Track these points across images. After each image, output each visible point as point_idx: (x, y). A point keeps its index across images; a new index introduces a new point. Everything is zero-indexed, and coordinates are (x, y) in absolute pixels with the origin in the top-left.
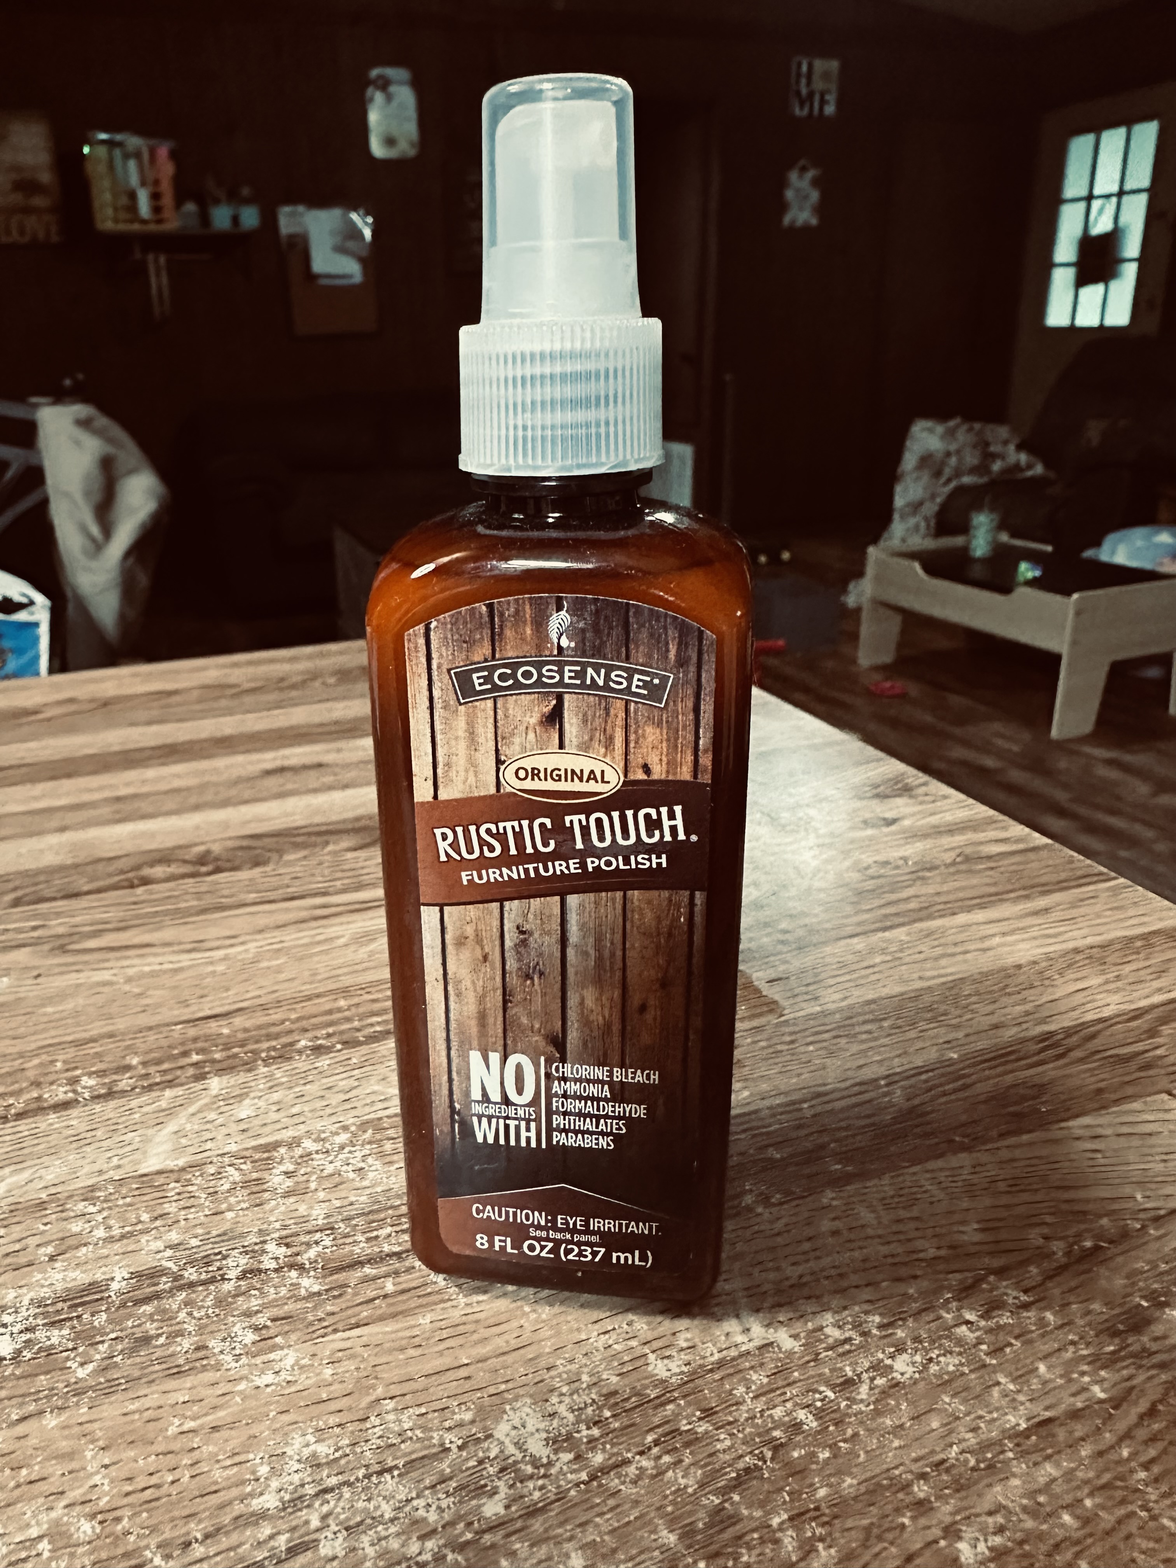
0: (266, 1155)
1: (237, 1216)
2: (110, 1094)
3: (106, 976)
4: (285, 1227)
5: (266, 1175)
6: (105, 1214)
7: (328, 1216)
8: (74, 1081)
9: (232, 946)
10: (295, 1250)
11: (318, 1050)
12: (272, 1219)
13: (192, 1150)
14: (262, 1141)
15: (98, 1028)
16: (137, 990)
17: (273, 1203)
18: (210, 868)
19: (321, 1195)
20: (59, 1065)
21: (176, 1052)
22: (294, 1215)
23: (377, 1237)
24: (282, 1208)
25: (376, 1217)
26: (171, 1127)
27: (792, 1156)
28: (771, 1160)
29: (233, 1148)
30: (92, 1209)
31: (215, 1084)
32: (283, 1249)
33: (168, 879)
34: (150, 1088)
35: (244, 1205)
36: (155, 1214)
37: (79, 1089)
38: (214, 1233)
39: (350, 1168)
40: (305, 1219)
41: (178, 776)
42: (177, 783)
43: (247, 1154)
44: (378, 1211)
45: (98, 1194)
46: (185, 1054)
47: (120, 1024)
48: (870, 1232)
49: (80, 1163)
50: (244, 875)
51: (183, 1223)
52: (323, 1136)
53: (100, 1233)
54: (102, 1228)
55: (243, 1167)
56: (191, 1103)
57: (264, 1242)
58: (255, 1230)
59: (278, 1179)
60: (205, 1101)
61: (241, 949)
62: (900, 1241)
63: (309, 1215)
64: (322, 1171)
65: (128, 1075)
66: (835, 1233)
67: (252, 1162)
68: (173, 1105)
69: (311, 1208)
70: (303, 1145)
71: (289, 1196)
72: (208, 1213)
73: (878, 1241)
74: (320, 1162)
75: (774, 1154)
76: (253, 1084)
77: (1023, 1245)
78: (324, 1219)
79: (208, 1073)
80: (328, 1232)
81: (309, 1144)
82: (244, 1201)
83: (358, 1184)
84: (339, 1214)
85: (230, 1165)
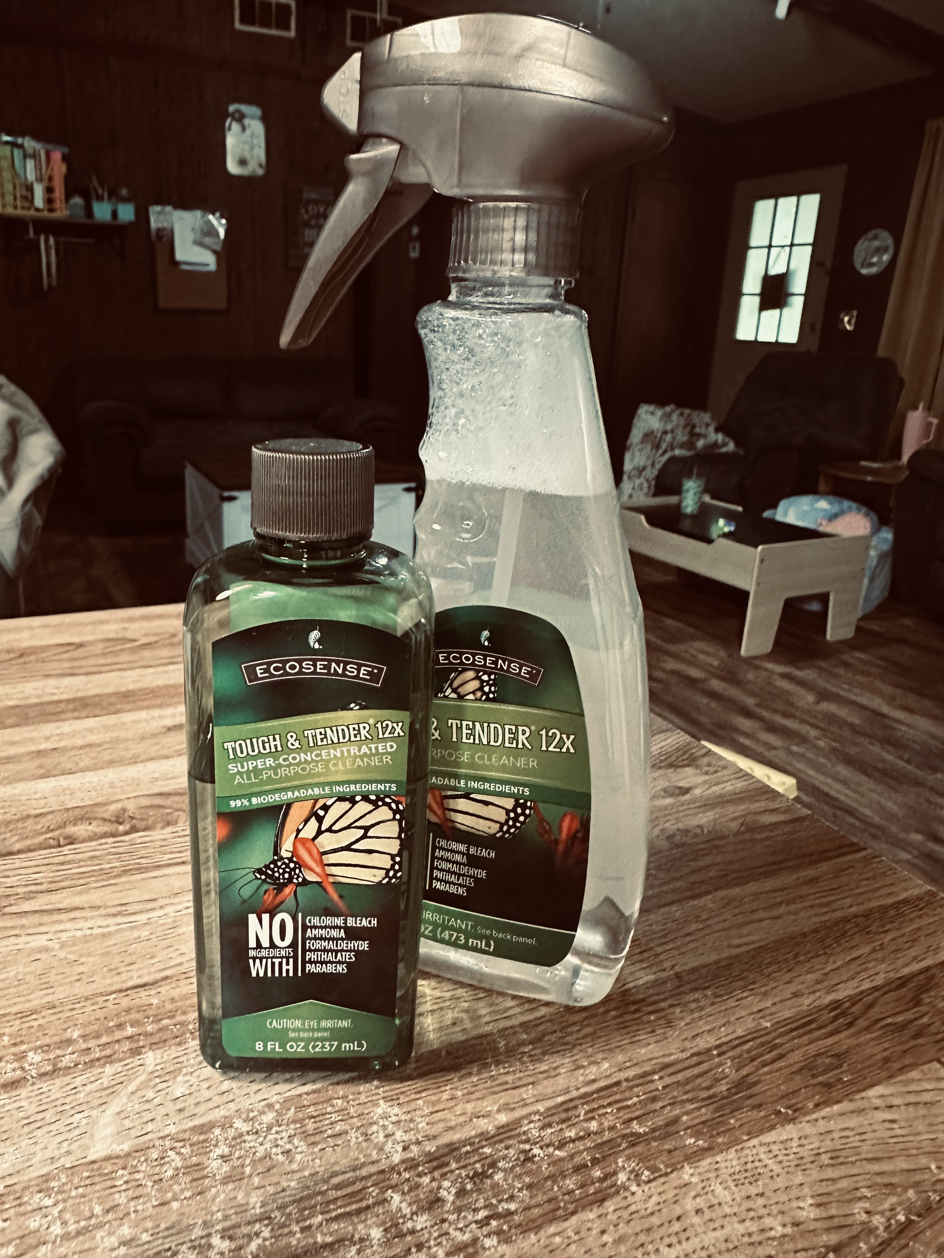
0: (202, 1137)
1: (182, 1206)
2: (55, 1071)
3: (41, 941)
4: (226, 1218)
5: (204, 1159)
6: (60, 1206)
7: (264, 1204)
8: (21, 1057)
9: (153, 909)
12: (215, 1208)
13: (134, 1133)
14: (197, 1122)
15: (38, 999)
16: (72, 957)
17: (214, 1190)
18: (128, 827)
19: (256, 1180)
20: (6, 1038)
21: (111, 1024)
22: (233, 1204)
23: (310, 1227)
24: (222, 1196)
25: (307, 1204)
26: (114, 1107)
27: (653, 1130)
28: (637, 1135)
29: (172, 1129)
30: (48, 1202)
31: (151, 1058)
32: (227, 1243)
33: (91, 839)
34: (90, 1064)
35: (188, 1194)
36: (107, 1206)
37: (26, 1066)
38: (163, 1226)
39: (279, 1150)
40: (243, 1209)
41: (91, 730)
42: (92, 738)
43: (186, 1136)
44: (309, 1197)
45: (53, 1184)
46: (120, 1026)
47: (60, 994)
48: (728, 1210)
49: (33, 1149)
50: (157, 834)
51: (133, 1216)
52: (252, 1115)
53: (57, 1229)
54: (58, 1223)
55: (183, 1150)
56: (130, 1081)
57: (209, 1235)
58: (200, 1222)
59: (215, 1164)
60: (143, 1078)
61: (160, 913)
62: (752, 1219)
63: (247, 1204)
64: (254, 1153)
65: (70, 1050)
66: (698, 1211)
67: (191, 1145)
68: (113, 1083)
69: (248, 1195)
70: (235, 1125)
71: (227, 1183)
72: (155, 1203)
73: (735, 1219)
74: (252, 1144)
75: (636, 1127)
76: (184, 1059)
77: (850, 1221)
78: (261, 1207)
79: (143, 1047)
80: (266, 1222)
81: (240, 1125)
82: (188, 1189)
83: (288, 1168)
84: (274, 1201)
85: (171, 1149)
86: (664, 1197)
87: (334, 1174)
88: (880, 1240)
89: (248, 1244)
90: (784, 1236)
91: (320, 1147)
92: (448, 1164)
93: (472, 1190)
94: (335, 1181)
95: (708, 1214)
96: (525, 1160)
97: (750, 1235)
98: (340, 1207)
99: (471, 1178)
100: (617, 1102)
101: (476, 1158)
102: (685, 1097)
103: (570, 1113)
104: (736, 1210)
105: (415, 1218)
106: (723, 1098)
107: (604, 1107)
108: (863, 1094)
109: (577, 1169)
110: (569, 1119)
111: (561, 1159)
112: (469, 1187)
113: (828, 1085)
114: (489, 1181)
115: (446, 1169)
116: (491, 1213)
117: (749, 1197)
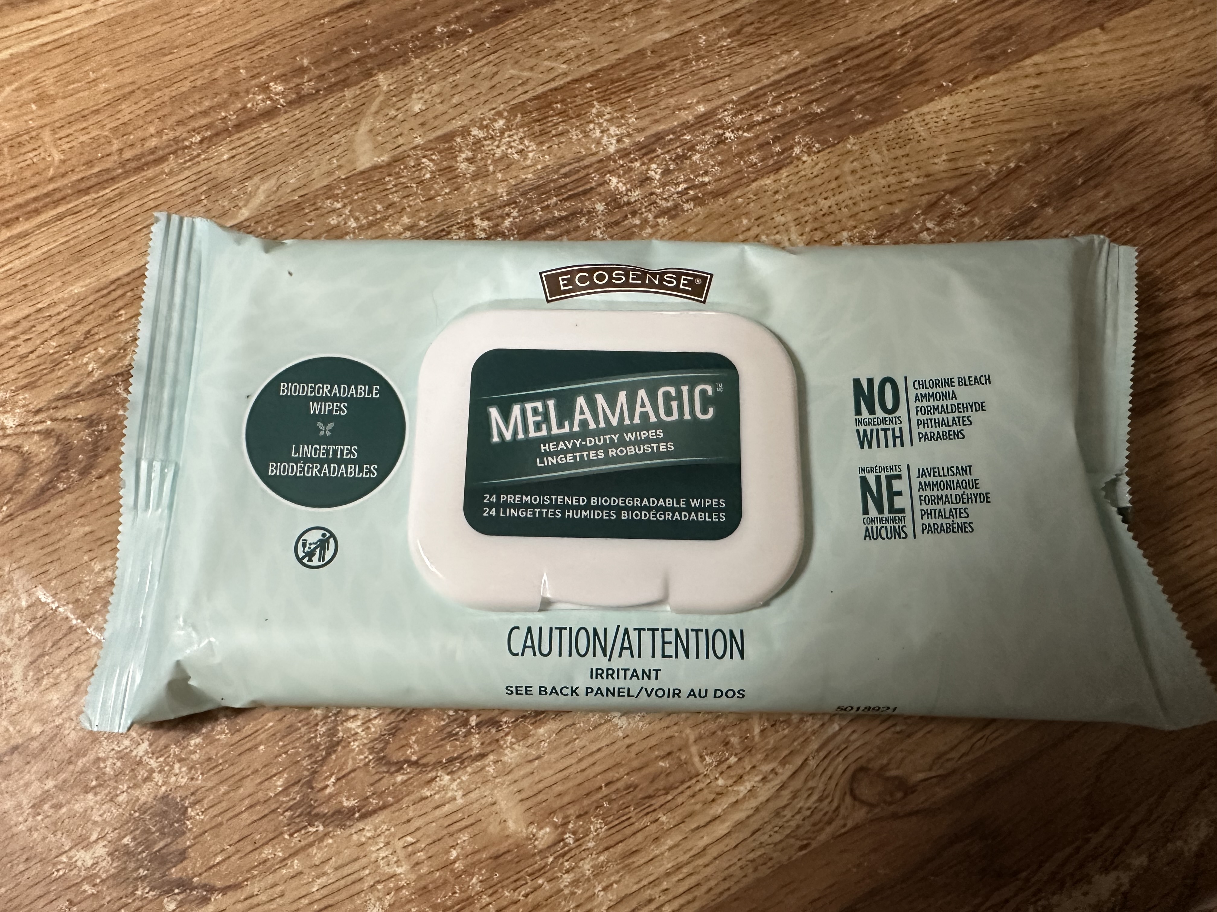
0: (447, 145)
1: (445, 200)
2: (301, 99)
4: (481, 205)
5: (453, 162)
6: (349, 208)
7: (509, 193)
8: (265, 88)
10: (495, 222)
11: (454, 36)
12: (470, 199)
13: (389, 146)
14: (439, 133)
17: (467, 186)
19: (499, 176)
20: (243, 72)
21: (335, 49)
22: (485, 194)
23: (548, 206)
24: (475, 190)
25: (543, 189)
26: (364, 126)
27: (829, 110)
28: (815, 115)
29: (419, 141)
30: (338, 205)
31: (383, 79)
34: (331, 89)
35: (447, 190)
36: (386, 204)
37: (273, 96)
38: (434, 214)
39: (514, 151)
40: (494, 198)
43: (433, 145)
44: (543, 185)
45: (336, 192)
46: (344, 50)
47: (275, 21)
48: (877, 169)
49: (309, 166)
51: (408, 209)
52: (485, 123)
53: (353, 223)
54: (352, 219)
55: (433, 157)
56: (371, 102)
57: (472, 218)
58: (462, 210)
59: (463, 166)
60: (381, 98)
63: (496, 194)
64: (493, 155)
65: (306, 78)
66: (853, 172)
67: (439, 152)
68: (356, 105)
69: (495, 187)
70: (472, 133)
71: (476, 180)
72: (423, 199)
73: (881, 175)
74: (490, 148)
75: (815, 108)
76: (413, 77)
78: (507, 195)
79: (372, 69)
80: (513, 205)
81: (475, 131)
82: (446, 187)
83: (524, 164)
84: (517, 190)
85: (424, 157)
86: (828, 163)
87: (563, 166)
89: (503, 223)
92: (654, 151)
93: (674, 170)
94: (563, 171)
95: (861, 173)
96: (718, 143)
97: (889, 186)
98: (570, 190)
99: (674, 160)
100: (801, 87)
101: (678, 144)
102: (862, 78)
103: (758, 101)
104: (882, 169)
105: (629, 193)
106: (896, 76)
107: (790, 92)
108: (1021, 64)
109: (760, 147)
110: (757, 106)
111: (748, 140)
112: (672, 167)
113: (992, 58)
114: (688, 162)
115: (653, 155)
116: (690, 185)
117: (896, 158)
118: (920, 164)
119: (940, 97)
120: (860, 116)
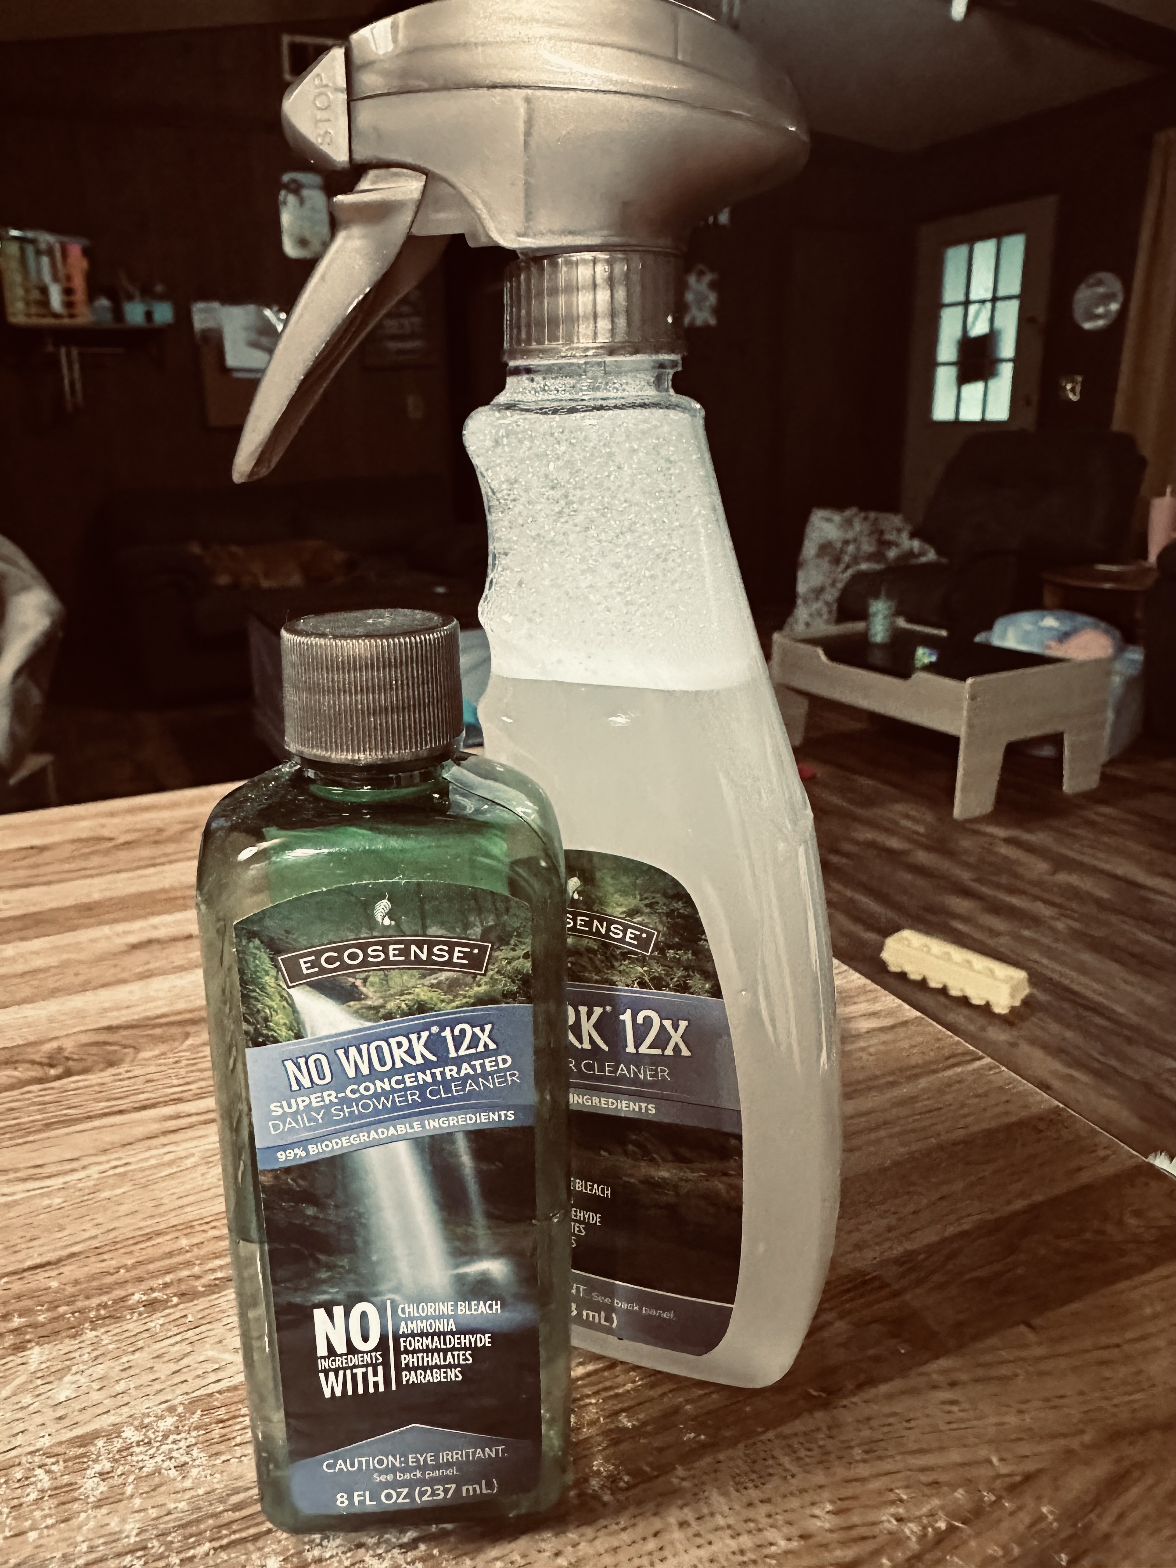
0: (81, 1450)
1: (41, 1537)
4: (91, 1549)
5: (78, 1477)
7: (141, 1531)
9: (70, 1172)
11: (152, 1306)
12: (79, 1539)
14: (78, 1431)
17: (83, 1516)
18: (59, 1070)
19: (137, 1502)
22: (104, 1531)
23: (193, 1557)
24: (92, 1524)
25: (194, 1529)
27: (644, 1424)
28: (623, 1430)
29: (46, 1442)
31: (36, 1355)
33: (13, 1086)
35: (50, 1521)
39: (172, 1464)
40: (114, 1538)
41: (37, 953)
42: (35, 963)
43: (60, 1449)
44: (198, 1521)
46: (7, 1317)
50: (93, 1078)
52: (147, 1421)
55: (55, 1468)
58: (59, 1555)
59: (91, 1484)
60: (21, 1380)
61: (82, 1174)
62: (749, 1532)
63: (121, 1531)
64: (141, 1469)
66: (683, 1524)
67: (65, 1461)
69: (124, 1521)
70: (124, 1435)
71: (100, 1507)
72: (8, 1534)
73: (729, 1532)
74: (140, 1458)
75: (626, 1422)
76: (76, 1354)
77: (876, 1530)
78: (137, 1535)
79: (29, 1341)
80: (140, 1553)
81: (130, 1434)
82: (50, 1516)
83: (179, 1486)
84: (155, 1527)
85: (40, 1467)
87: (236, 1491)
88: (909, 1554)
90: (787, 1552)
91: (224, 1458)
94: (235, 1499)
97: (742, 1552)
98: (234, 1532)
100: (606, 1389)
107: (588, 1396)
108: (921, 1369)
113: (877, 1360)
118: (789, 1516)
119: (811, 1412)
120: (692, 1435)
